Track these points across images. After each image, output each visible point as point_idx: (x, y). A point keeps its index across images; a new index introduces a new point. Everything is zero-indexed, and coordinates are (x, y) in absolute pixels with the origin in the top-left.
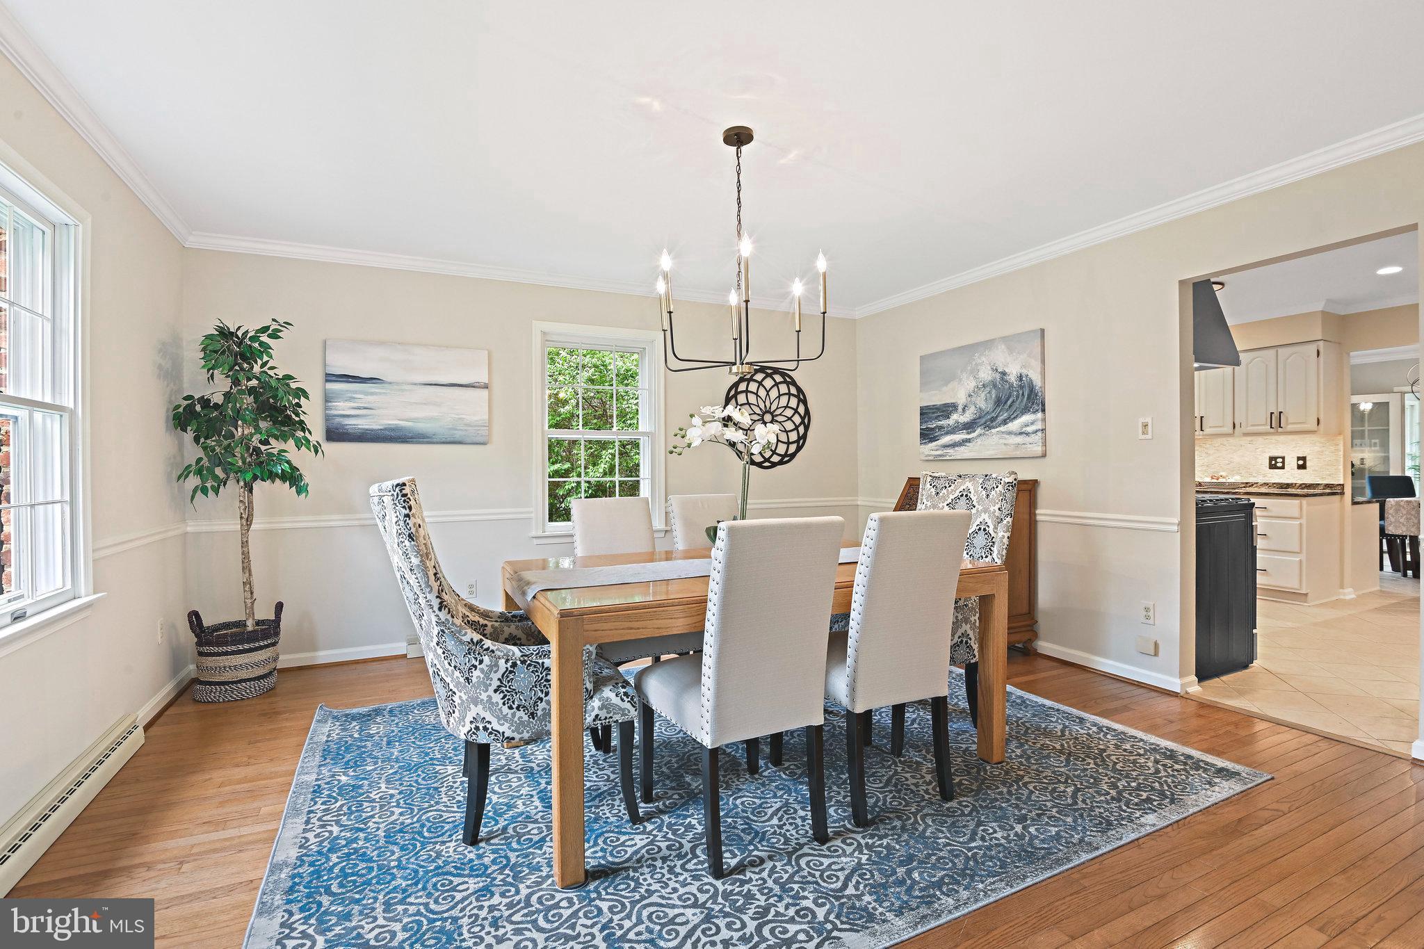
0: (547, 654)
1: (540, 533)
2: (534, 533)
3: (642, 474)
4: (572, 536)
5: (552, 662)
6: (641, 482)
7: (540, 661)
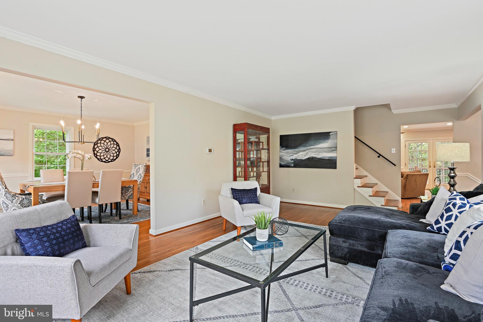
0: (31, 197)
1: (32, 180)
2: (29, 180)
3: (67, 164)
4: (41, 181)
5: (32, 198)
6: (67, 166)
7: (30, 198)
